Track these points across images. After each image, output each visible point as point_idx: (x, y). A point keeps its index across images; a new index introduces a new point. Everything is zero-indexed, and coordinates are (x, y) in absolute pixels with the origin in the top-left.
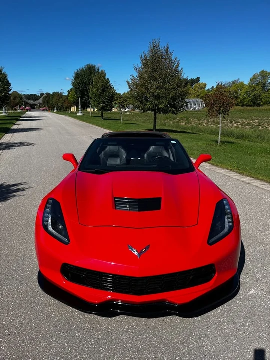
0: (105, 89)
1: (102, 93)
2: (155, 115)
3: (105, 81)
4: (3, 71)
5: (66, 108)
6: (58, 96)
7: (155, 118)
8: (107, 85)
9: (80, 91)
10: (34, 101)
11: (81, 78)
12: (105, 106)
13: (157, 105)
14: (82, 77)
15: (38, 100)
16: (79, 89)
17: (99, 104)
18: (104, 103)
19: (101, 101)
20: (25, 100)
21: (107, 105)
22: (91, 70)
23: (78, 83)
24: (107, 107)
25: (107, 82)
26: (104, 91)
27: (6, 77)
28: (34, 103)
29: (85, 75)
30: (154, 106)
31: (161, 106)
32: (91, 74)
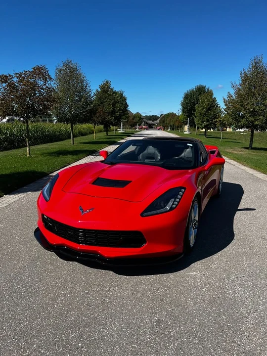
0: (210, 107)
1: (207, 111)
2: (252, 132)
3: (211, 100)
4: (124, 95)
5: (178, 127)
6: (172, 115)
7: (252, 136)
8: (212, 104)
9: (187, 110)
10: (153, 121)
11: (189, 98)
12: (208, 125)
13: (252, 122)
14: (191, 97)
15: (156, 120)
16: (186, 108)
17: (203, 122)
18: (208, 121)
19: (205, 119)
20: (145, 120)
21: (211, 123)
22: (201, 90)
23: (186, 103)
24: (211, 125)
25: (214, 101)
26: (209, 109)
27: (125, 99)
28: (153, 123)
29: (193, 95)
30: (248, 122)
31: (256, 123)
32: (200, 94)
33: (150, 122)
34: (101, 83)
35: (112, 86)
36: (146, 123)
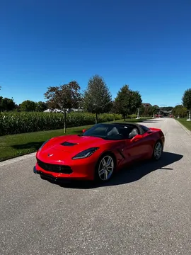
33: (165, 112)
34: (122, 87)
35: (129, 89)
36: (162, 113)
